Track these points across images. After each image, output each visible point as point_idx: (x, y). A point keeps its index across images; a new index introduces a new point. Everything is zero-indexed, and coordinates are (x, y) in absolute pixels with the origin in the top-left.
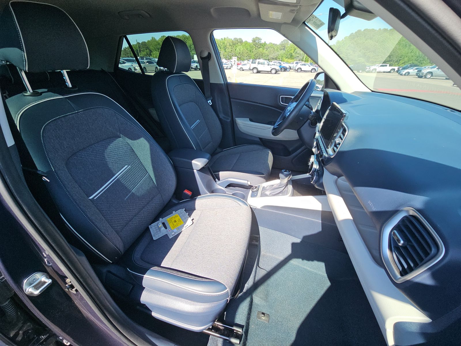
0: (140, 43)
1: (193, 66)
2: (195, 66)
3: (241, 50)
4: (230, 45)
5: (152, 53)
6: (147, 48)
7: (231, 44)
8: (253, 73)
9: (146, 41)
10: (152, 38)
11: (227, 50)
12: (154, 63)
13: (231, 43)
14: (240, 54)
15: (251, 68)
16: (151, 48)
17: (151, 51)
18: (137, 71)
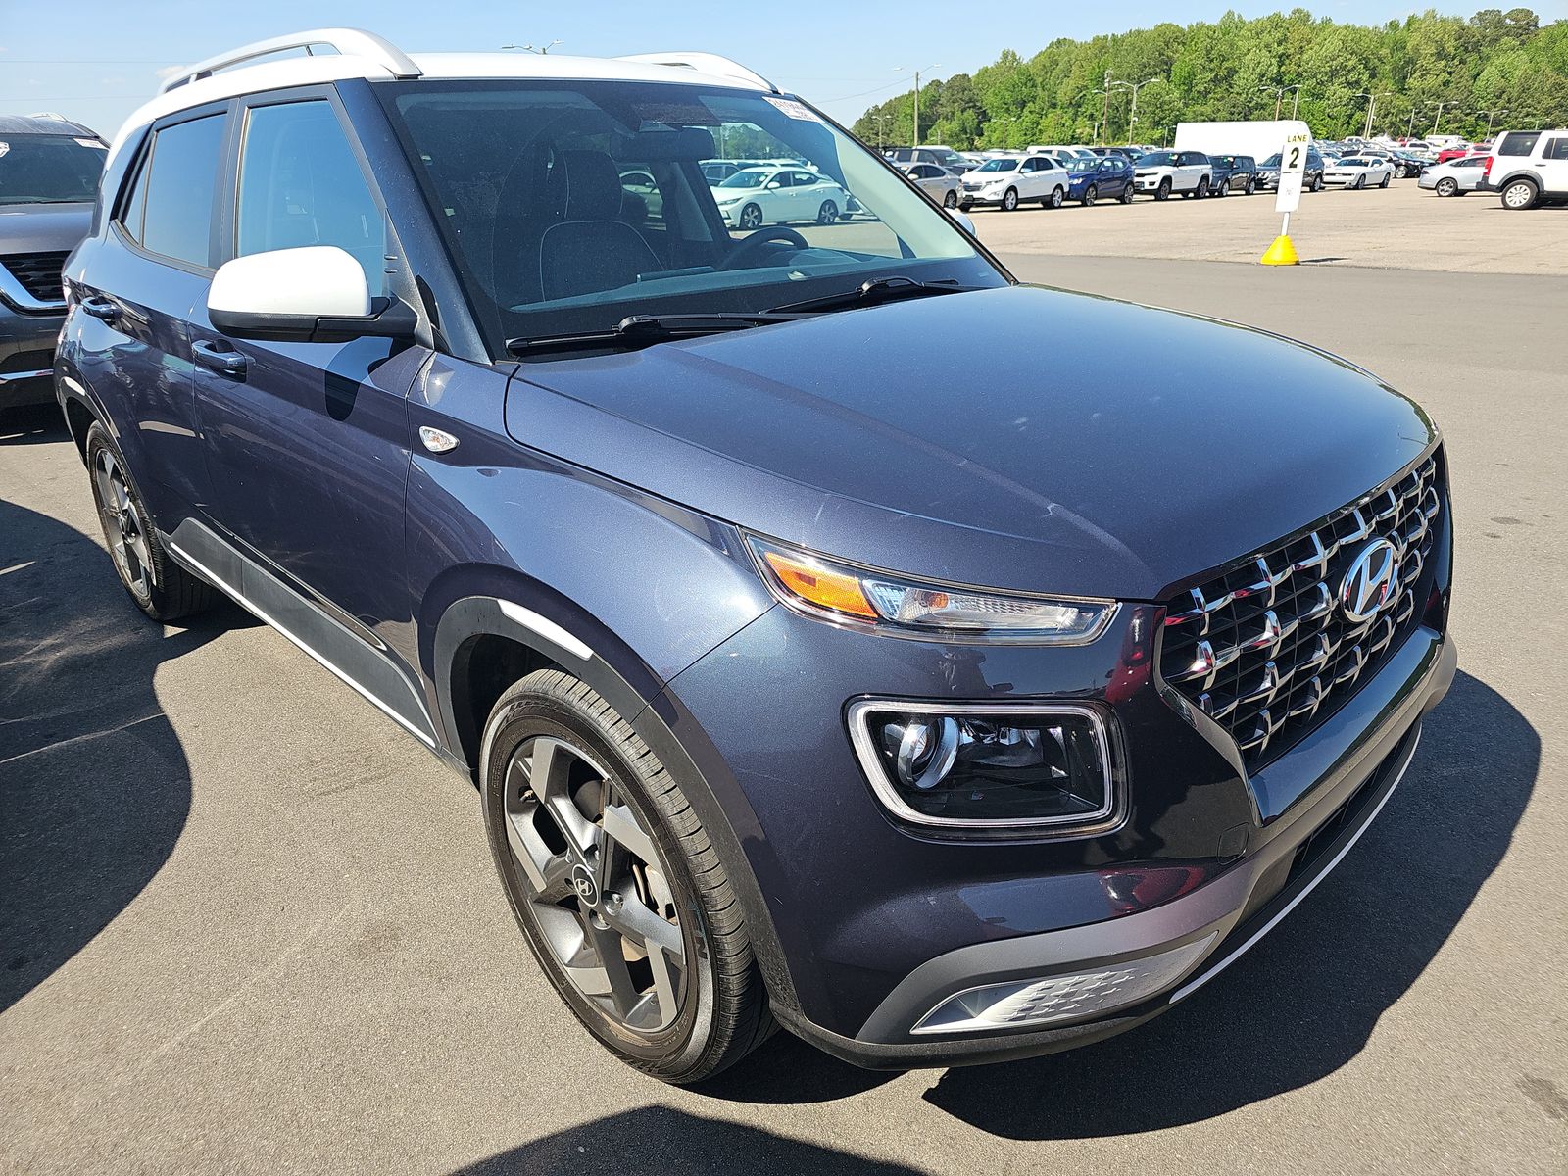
0: (944, 82)
1: (1146, 180)
2: (1158, 179)
3: (1518, 73)
4: (1440, 54)
5: (984, 126)
6: (972, 103)
7: (1450, 47)
8: (1507, 207)
9: (972, 74)
10: (1005, 55)
11: (1411, 82)
12: (944, 174)
13: (1453, 43)
14: (1501, 102)
15: (1495, 179)
16: (989, 100)
17: (984, 116)
18: (861, 211)
